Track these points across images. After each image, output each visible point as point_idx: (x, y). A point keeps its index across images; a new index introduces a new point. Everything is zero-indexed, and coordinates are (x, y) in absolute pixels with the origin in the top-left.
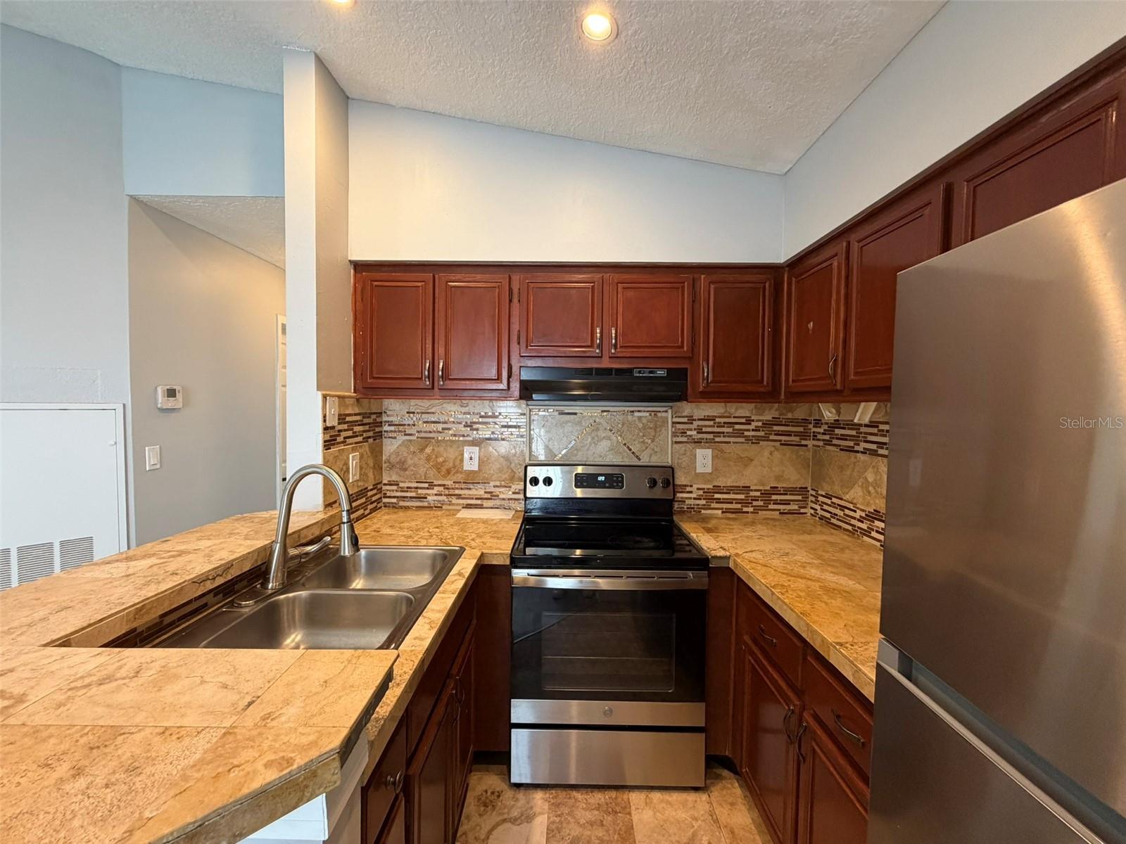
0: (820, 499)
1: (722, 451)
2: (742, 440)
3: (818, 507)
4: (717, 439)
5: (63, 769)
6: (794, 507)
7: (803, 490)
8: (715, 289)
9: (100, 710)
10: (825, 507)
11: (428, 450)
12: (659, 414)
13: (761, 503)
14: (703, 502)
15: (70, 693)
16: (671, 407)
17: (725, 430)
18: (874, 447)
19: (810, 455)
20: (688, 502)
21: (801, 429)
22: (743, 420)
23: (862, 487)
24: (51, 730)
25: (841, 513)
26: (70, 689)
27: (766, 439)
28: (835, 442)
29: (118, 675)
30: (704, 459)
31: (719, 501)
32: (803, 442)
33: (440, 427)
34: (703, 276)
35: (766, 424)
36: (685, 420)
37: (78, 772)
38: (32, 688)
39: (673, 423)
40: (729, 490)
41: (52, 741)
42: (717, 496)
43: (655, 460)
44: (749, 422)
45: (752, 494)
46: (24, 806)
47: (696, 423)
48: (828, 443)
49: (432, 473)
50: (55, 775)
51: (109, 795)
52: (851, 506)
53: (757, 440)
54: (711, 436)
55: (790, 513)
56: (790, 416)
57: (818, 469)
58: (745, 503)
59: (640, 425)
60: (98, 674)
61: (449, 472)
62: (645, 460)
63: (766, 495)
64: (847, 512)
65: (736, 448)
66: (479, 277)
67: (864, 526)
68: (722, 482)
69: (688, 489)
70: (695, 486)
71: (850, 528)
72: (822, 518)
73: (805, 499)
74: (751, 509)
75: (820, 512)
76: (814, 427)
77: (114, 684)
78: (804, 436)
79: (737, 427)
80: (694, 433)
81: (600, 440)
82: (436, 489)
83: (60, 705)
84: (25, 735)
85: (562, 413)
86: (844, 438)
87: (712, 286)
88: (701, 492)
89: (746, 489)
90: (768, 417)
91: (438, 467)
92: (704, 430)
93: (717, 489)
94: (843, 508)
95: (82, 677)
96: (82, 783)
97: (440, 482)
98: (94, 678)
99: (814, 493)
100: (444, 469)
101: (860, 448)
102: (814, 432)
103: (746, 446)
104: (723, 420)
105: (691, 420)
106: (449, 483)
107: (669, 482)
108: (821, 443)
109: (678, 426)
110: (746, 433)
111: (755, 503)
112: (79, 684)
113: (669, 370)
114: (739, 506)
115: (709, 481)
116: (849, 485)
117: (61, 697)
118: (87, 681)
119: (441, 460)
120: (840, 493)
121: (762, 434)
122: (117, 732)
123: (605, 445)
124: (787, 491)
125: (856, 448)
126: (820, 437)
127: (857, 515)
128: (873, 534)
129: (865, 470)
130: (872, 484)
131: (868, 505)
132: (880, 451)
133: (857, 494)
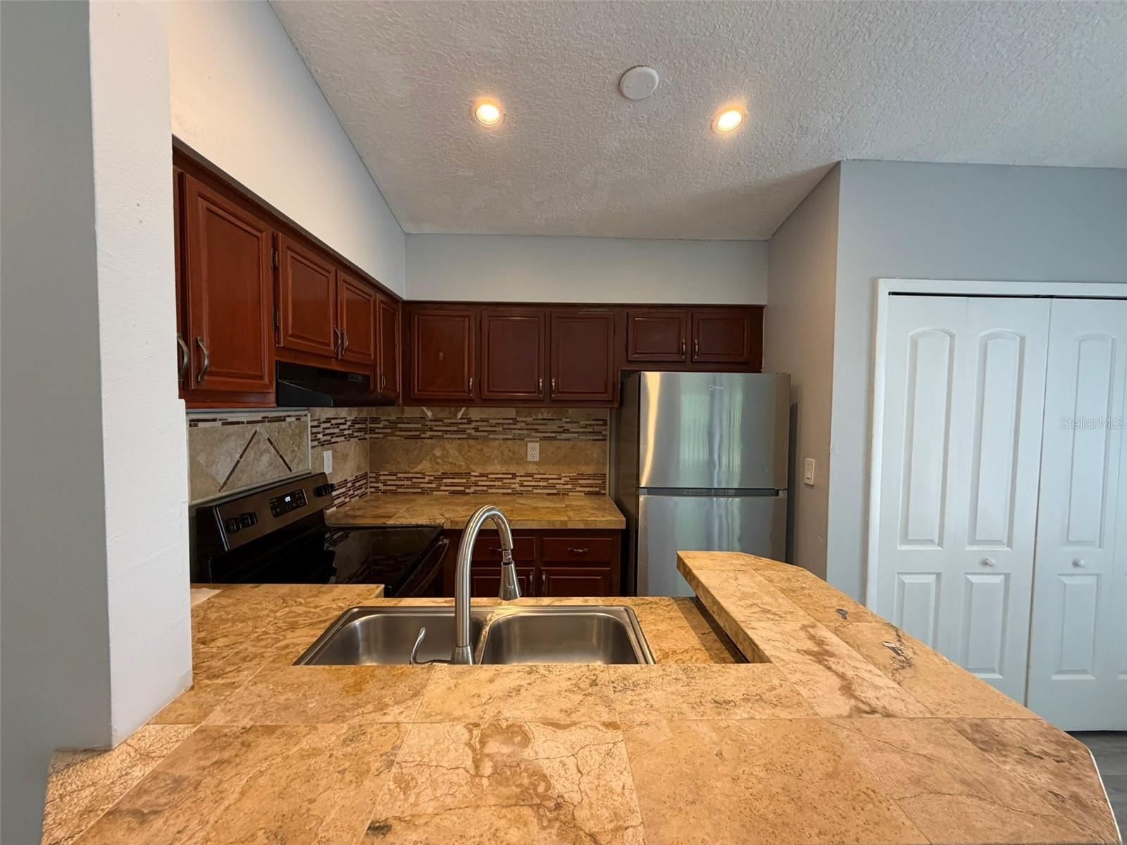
0: (382, 478)
2: (344, 438)
3: (381, 485)
4: (333, 440)
5: (806, 592)
6: (363, 490)
9: (780, 600)
10: (389, 483)
15: (784, 616)
17: (335, 431)
18: (439, 434)
19: (368, 446)
21: (364, 426)
23: (430, 460)
24: (801, 605)
25: (408, 483)
26: (782, 617)
27: (353, 435)
29: (759, 609)
32: (365, 436)
36: (316, 424)
37: (803, 588)
38: (795, 630)
39: (311, 427)
41: (803, 601)
44: (346, 421)
46: (821, 590)
48: (392, 434)
50: (810, 591)
51: (800, 579)
52: (420, 475)
53: (350, 436)
54: (329, 438)
55: (362, 495)
57: (377, 456)
60: (765, 616)
64: (415, 480)
65: (341, 445)
67: (434, 485)
72: (387, 491)
75: (384, 488)
76: (370, 423)
77: (765, 607)
78: (366, 431)
79: (340, 427)
83: (791, 613)
84: (811, 610)
86: (407, 430)
92: (326, 431)
94: (409, 479)
95: (772, 620)
96: (804, 585)
98: (769, 616)
101: (426, 436)
102: (370, 428)
103: (345, 444)
104: (333, 422)
108: (381, 435)
110: (345, 432)
112: (777, 618)
117: (789, 617)
118: (772, 617)
120: (406, 470)
121: (351, 431)
122: (783, 591)
124: (361, 478)
125: (422, 436)
126: (378, 431)
127: (427, 480)
128: (442, 488)
129: (433, 449)
130: (439, 457)
131: (437, 471)
132: (445, 436)
133: (425, 466)
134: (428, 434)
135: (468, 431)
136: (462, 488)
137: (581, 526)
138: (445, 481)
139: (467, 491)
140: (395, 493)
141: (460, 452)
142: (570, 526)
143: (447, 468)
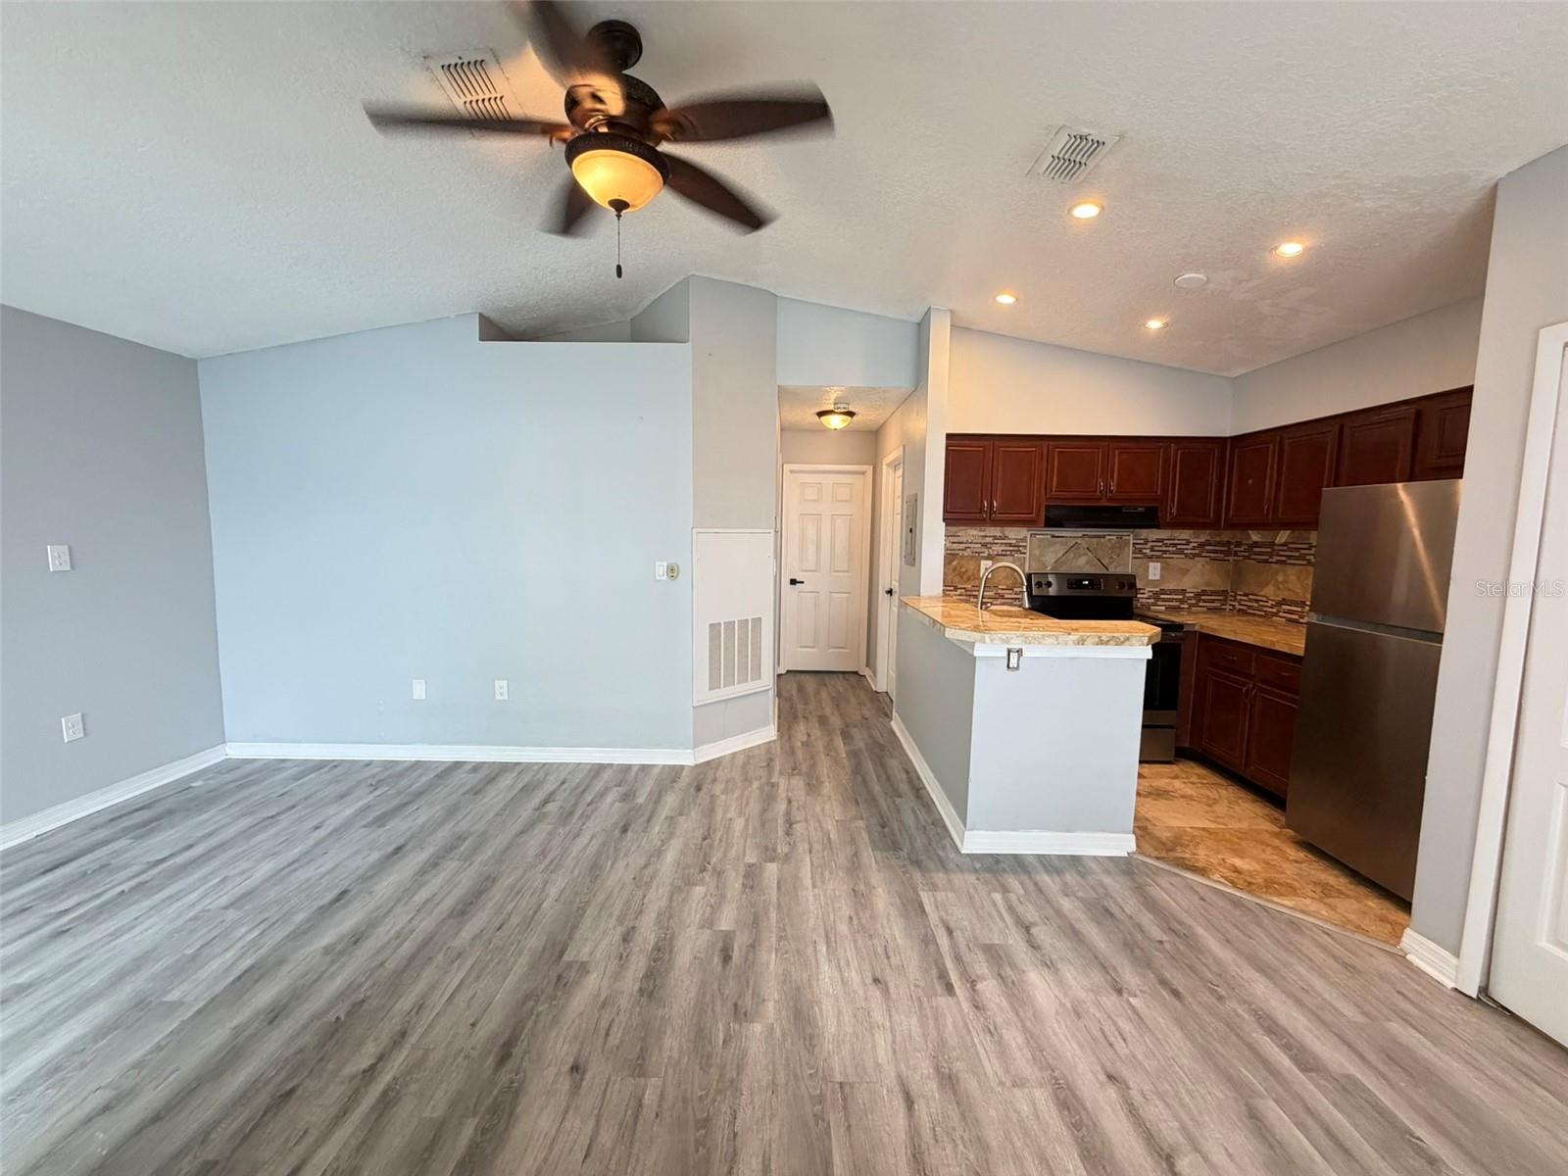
0: (1238, 597)
1: (1168, 564)
2: (1183, 556)
3: (1236, 604)
4: (1165, 556)
6: (1217, 604)
7: (1224, 593)
8: (1182, 453)
10: (1242, 603)
11: (955, 563)
12: (1124, 538)
13: (1193, 602)
14: (1153, 601)
16: (1132, 533)
17: (1170, 549)
18: (1284, 559)
19: (1231, 567)
20: (1141, 600)
21: (1225, 548)
22: (1184, 542)
23: (1274, 585)
25: (1256, 605)
27: (1199, 555)
28: (1253, 557)
30: (1154, 570)
31: (1164, 600)
32: (1226, 558)
33: (963, 546)
34: (1173, 445)
35: (1201, 545)
36: (1142, 542)
39: (1134, 544)
40: (1172, 592)
42: (1162, 596)
43: (1120, 571)
44: (1188, 543)
45: (1187, 595)
47: (1150, 544)
48: (1248, 558)
49: (957, 579)
52: (1264, 599)
53: (1195, 555)
54: (1160, 553)
55: (1215, 609)
56: (1218, 539)
57: (1237, 577)
58: (1181, 601)
59: (1109, 545)
61: (969, 579)
62: (1112, 570)
63: (1198, 596)
64: (1261, 603)
65: (1178, 561)
66: (1021, 444)
67: (1274, 610)
68: (1166, 587)
69: (1142, 591)
70: (1147, 589)
71: (1263, 613)
72: (1240, 610)
73: (1225, 600)
74: (1186, 606)
75: (1238, 607)
76: (1238, 547)
78: (1228, 553)
79: (1179, 547)
80: (1148, 551)
81: (1080, 556)
82: (959, 591)
85: (1053, 536)
86: (1260, 554)
87: (1179, 452)
88: (1151, 594)
89: (1184, 591)
90: (1202, 539)
91: (961, 575)
92: (1156, 548)
93: (1163, 592)
94: (1257, 601)
97: (963, 586)
99: (1232, 594)
100: (965, 577)
101: (1274, 560)
102: (1236, 551)
103: (1185, 560)
104: (1168, 542)
105: (1146, 542)
106: (969, 587)
107: (1133, 585)
108: (1241, 558)
109: (1137, 546)
110: (1186, 551)
111: (1189, 602)
113: (1146, 508)
114: (1178, 604)
115: (1156, 587)
116: (1263, 586)
119: (963, 570)
120: (1256, 592)
121: (1197, 552)
123: (1083, 560)
124: (1213, 593)
125: (1271, 560)
126: (1239, 554)
127: (1269, 604)
128: (1281, 614)
129: (1277, 573)
130: (1281, 583)
131: (1278, 596)
132: (1289, 561)
133: (1269, 591)
134: (1276, 558)
135: (1308, 557)
136: (1297, 617)
137: (1286, 650)
138: (1284, 607)
139: (1301, 620)
140: (1245, 613)
141: (1298, 578)
142: (1277, 648)
143: (1285, 595)
